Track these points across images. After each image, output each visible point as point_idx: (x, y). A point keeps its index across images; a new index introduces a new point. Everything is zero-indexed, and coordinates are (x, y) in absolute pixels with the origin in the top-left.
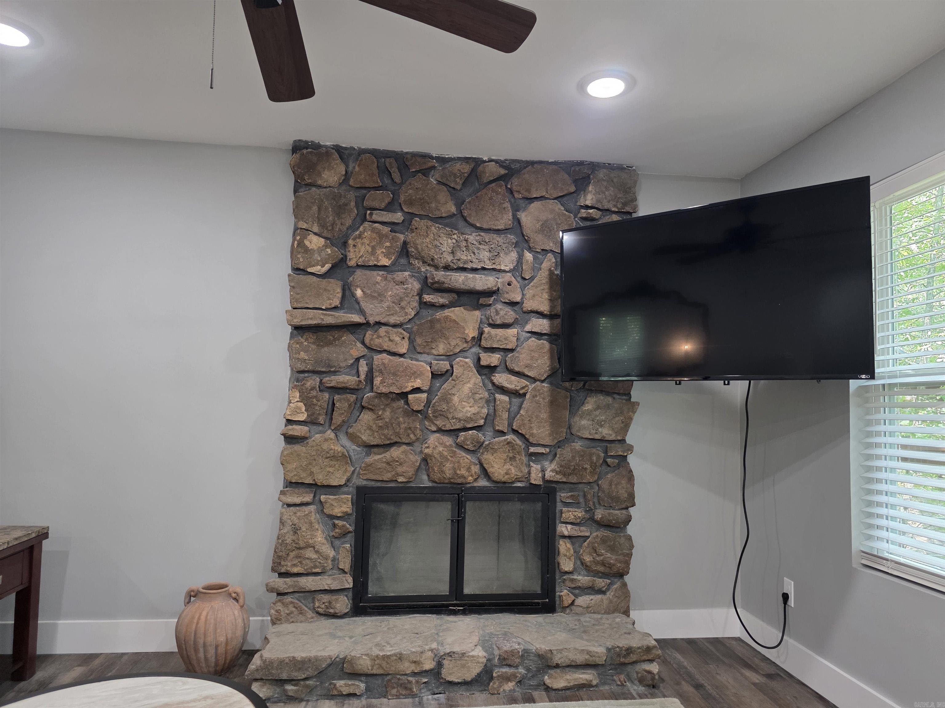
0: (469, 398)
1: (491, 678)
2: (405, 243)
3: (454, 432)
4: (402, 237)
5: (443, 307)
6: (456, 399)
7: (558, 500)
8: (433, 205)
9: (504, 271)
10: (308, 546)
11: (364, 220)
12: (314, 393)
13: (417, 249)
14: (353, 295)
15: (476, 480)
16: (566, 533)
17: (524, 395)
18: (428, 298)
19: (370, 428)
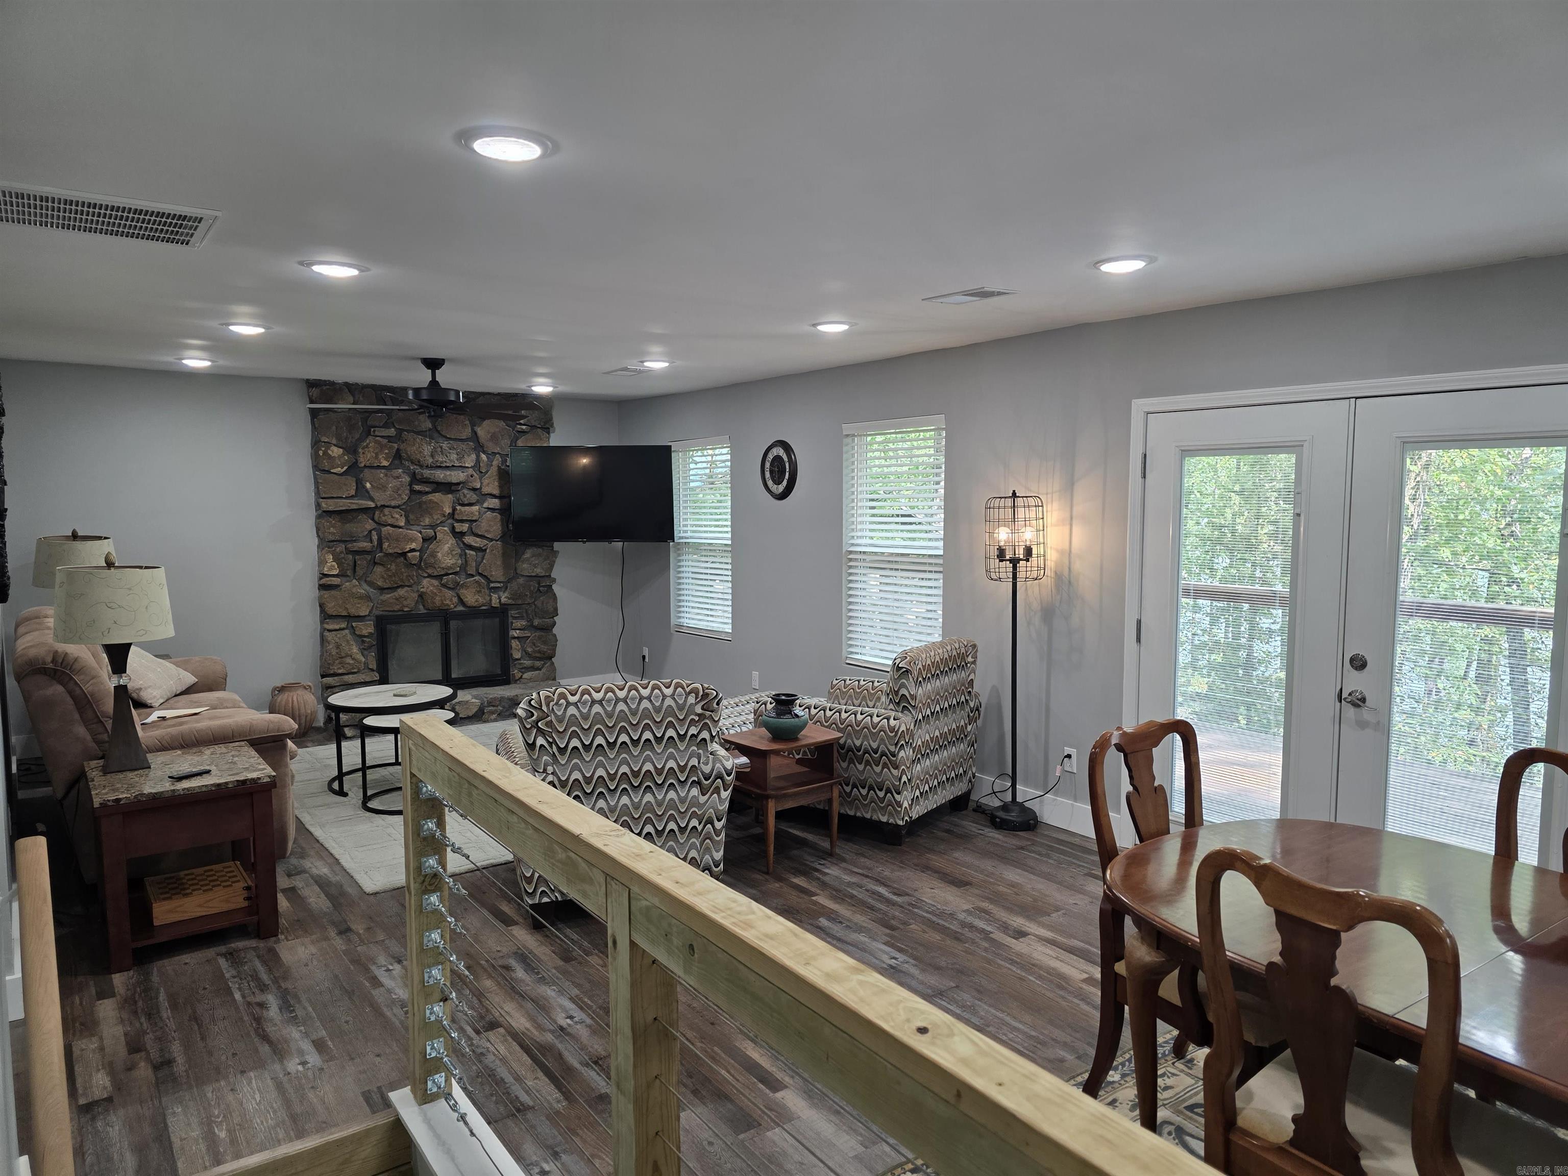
0: (448, 554)
1: (483, 713)
2: (398, 450)
3: (439, 577)
4: (396, 446)
5: (427, 493)
6: (439, 555)
7: (510, 615)
8: (416, 423)
9: (467, 467)
10: (347, 656)
11: (369, 434)
12: (343, 555)
13: (407, 454)
14: (364, 487)
15: (455, 607)
16: (516, 635)
17: (486, 550)
18: (417, 488)
19: (383, 577)
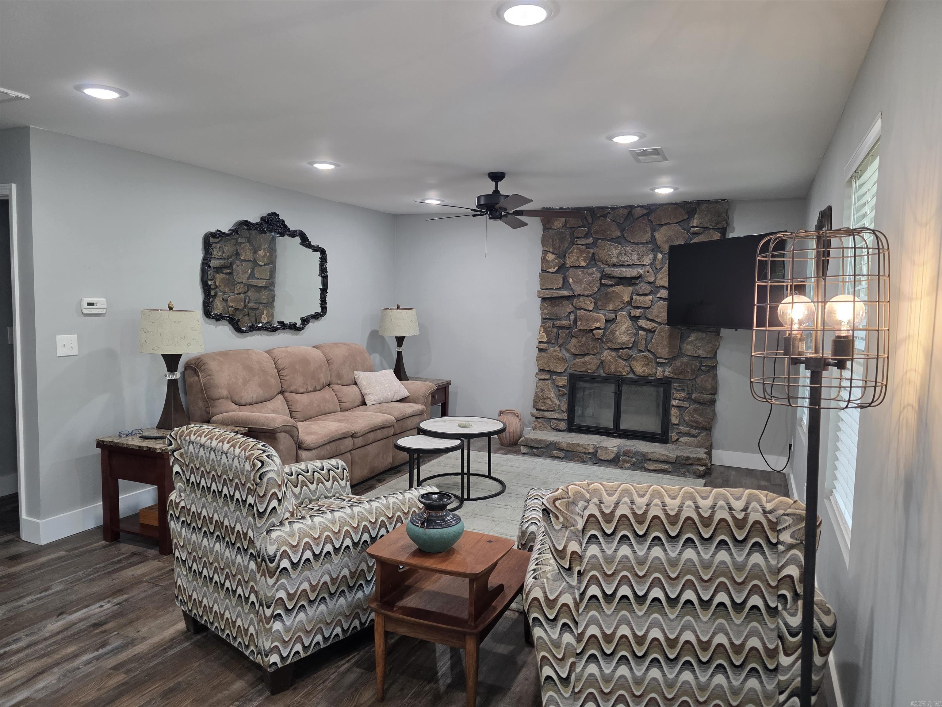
0: (624, 332)
1: (620, 460)
2: (593, 254)
3: (616, 350)
4: (592, 251)
5: (612, 286)
6: (617, 333)
7: (672, 387)
8: (608, 233)
9: (646, 265)
10: (548, 398)
11: (574, 244)
12: (550, 329)
13: (599, 256)
14: (568, 281)
15: (627, 374)
16: (675, 404)
17: (654, 332)
18: (603, 281)
19: (575, 346)
